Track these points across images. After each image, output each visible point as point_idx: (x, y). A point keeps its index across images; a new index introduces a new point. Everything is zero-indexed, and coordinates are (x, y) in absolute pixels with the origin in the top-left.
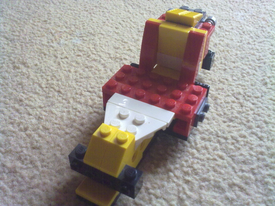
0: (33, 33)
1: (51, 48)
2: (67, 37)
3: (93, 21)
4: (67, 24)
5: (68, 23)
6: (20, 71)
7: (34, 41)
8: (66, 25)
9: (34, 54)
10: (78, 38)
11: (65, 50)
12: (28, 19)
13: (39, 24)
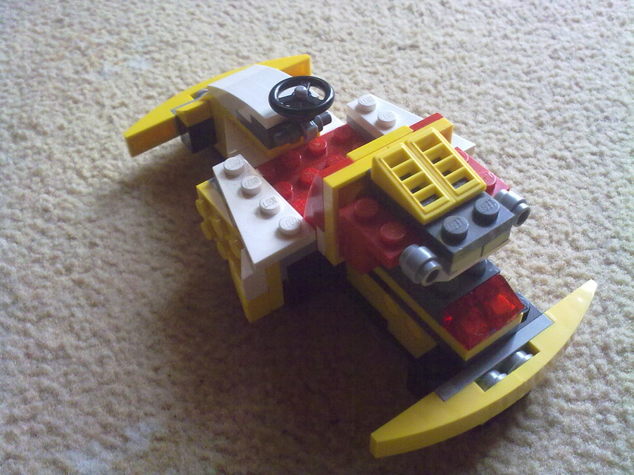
0: (37, 52)
1: (87, 86)
2: (116, 56)
3: (168, 12)
4: (110, 24)
5: (113, 21)
6: (29, 144)
7: (44, 72)
8: (109, 27)
9: (52, 102)
10: (141, 56)
11: (117, 86)
12: (18, 18)
13: (47, 29)
